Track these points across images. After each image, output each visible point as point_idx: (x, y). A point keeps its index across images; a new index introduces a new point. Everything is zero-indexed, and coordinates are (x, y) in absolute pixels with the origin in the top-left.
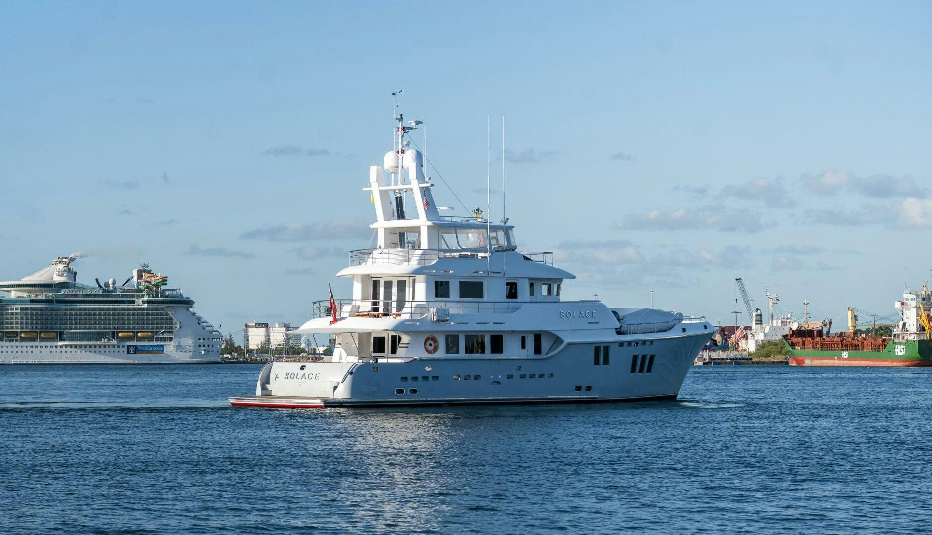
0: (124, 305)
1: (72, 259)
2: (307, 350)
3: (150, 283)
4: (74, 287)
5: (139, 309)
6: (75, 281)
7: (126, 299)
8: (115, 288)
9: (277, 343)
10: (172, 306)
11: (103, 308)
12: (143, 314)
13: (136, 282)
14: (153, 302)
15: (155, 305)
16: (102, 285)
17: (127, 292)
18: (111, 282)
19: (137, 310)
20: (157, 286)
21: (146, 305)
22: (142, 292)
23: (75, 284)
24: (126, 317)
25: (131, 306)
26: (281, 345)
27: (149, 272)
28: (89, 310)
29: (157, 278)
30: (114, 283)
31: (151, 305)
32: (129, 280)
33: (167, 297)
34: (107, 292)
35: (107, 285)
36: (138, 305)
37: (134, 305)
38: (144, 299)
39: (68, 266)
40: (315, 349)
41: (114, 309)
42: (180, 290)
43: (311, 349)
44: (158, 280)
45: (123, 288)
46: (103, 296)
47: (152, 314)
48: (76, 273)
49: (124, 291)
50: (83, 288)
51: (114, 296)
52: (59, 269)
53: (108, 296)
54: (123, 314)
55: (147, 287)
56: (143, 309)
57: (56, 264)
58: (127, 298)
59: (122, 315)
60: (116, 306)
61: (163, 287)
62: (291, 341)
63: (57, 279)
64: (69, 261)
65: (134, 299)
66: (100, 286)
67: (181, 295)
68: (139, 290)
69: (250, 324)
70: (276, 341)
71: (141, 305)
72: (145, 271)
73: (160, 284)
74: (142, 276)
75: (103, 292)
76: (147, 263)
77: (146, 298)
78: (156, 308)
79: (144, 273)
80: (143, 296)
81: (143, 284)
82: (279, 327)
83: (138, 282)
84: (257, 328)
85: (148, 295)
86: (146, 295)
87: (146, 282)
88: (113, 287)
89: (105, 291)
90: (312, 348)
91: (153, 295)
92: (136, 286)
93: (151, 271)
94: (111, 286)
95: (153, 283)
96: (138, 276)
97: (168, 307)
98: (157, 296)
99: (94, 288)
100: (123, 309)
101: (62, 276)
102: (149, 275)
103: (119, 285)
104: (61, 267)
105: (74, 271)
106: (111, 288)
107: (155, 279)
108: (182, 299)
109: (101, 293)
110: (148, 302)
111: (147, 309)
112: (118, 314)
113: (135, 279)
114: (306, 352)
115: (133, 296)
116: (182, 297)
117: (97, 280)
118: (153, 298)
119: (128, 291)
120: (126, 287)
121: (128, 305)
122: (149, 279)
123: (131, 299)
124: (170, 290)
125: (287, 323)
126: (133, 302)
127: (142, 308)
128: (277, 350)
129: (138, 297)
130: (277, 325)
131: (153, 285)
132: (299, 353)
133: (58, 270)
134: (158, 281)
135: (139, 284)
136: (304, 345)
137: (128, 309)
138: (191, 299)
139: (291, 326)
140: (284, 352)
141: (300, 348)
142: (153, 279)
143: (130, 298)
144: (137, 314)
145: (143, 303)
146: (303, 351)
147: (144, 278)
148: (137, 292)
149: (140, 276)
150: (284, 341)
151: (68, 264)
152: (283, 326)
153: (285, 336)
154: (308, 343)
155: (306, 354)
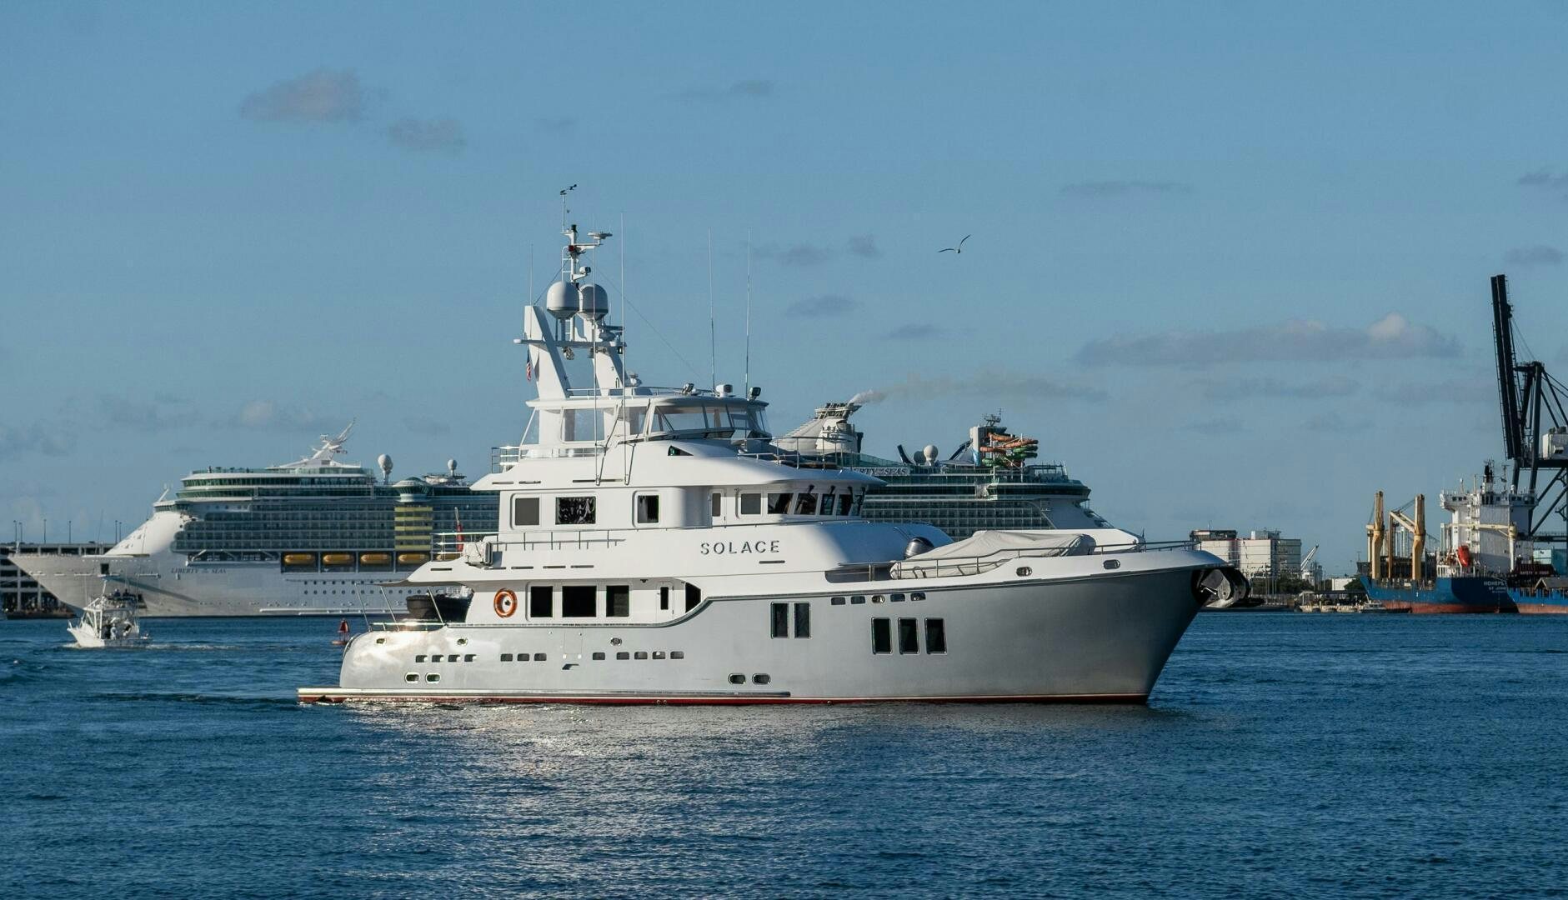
0: (954, 498)
1: (853, 408)
2: (1313, 584)
3: (1004, 453)
4: (858, 462)
5: (981, 505)
6: (859, 452)
7: (957, 485)
8: (937, 464)
9: (1254, 571)
10: (1047, 499)
11: (914, 503)
12: (990, 515)
13: (977, 451)
14: (1010, 491)
15: (1014, 498)
16: (911, 458)
17: (959, 472)
18: (927, 451)
19: (979, 507)
20: (1018, 459)
21: (995, 497)
22: (987, 472)
23: (859, 456)
24: (957, 520)
25: (967, 499)
26: (1261, 574)
27: (1002, 432)
28: (885, 507)
29: (1018, 444)
30: (934, 453)
31: (1005, 497)
32: (963, 447)
33: (1037, 479)
34: (921, 472)
35: (920, 457)
36: (981, 497)
37: (974, 498)
38: (992, 484)
39: (844, 422)
40: (1329, 583)
41: (935, 505)
42: (1061, 466)
43: (1322, 582)
44: (1019, 447)
45: (951, 463)
46: (914, 480)
47: (1008, 514)
48: (860, 435)
49: (952, 469)
50: (873, 464)
51: (934, 479)
52: (829, 428)
53: (923, 480)
54: (952, 515)
55: (998, 462)
56: (990, 505)
57: (822, 417)
58: (959, 482)
59: (950, 516)
60: (938, 499)
61: (1029, 462)
62: (1281, 567)
63: (825, 447)
64: (848, 412)
65: (974, 485)
66: (906, 459)
67: (1064, 476)
68: (983, 468)
69: (1200, 533)
70: (1252, 566)
71: (987, 497)
72: (993, 430)
73: (1022, 455)
74: (987, 440)
75: (912, 472)
76: (997, 415)
77: (995, 484)
78: (1016, 503)
79: (992, 433)
80: (989, 479)
81: (990, 455)
82: (1258, 538)
83: (980, 452)
84: (1214, 540)
85: (1000, 476)
86: (996, 477)
87: (996, 451)
88: (931, 461)
89: (916, 470)
90: (1323, 579)
91: (1009, 477)
92: (975, 459)
93: (1005, 430)
94: (928, 459)
95: (1009, 453)
96: (980, 439)
97: (1039, 500)
98: (1017, 479)
99: (895, 465)
100: (952, 505)
101: (834, 440)
102: (1001, 438)
103: (944, 456)
104: (832, 422)
105: (857, 431)
106: (928, 463)
107: (1013, 445)
108: (1065, 484)
109: (908, 474)
110: (999, 491)
111: (998, 504)
112: (942, 515)
113: (975, 446)
114: (1312, 589)
115: (971, 480)
116: (1067, 481)
117: (900, 448)
118: (1009, 482)
119: (962, 469)
120: (957, 463)
121: (960, 498)
122: (1001, 446)
123: (966, 485)
124: (1043, 467)
125: (1272, 530)
126: (971, 491)
127: (988, 503)
128: (1253, 585)
129: (981, 481)
130: (1253, 534)
131: (1008, 457)
132: (1297, 591)
133: (826, 428)
134: (1018, 450)
135: (981, 455)
136: (1308, 574)
137: (962, 505)
138: (1084, 484)
139: (1281, 536)
140: (1267, 588)
141: (1299, 580)
142: (1008, 446)
143: (965, 482)
144: (979, 515)
145: (991, 492)
146: (1305, 585)
147: (992, 444)
148: (978, 472)
149: (984, 440)
150: (1267, 567)
151: (846, 417)
152: (1266, 536)
153: (1269, 556)
154: (1316, 570)
155: (1312, 592)
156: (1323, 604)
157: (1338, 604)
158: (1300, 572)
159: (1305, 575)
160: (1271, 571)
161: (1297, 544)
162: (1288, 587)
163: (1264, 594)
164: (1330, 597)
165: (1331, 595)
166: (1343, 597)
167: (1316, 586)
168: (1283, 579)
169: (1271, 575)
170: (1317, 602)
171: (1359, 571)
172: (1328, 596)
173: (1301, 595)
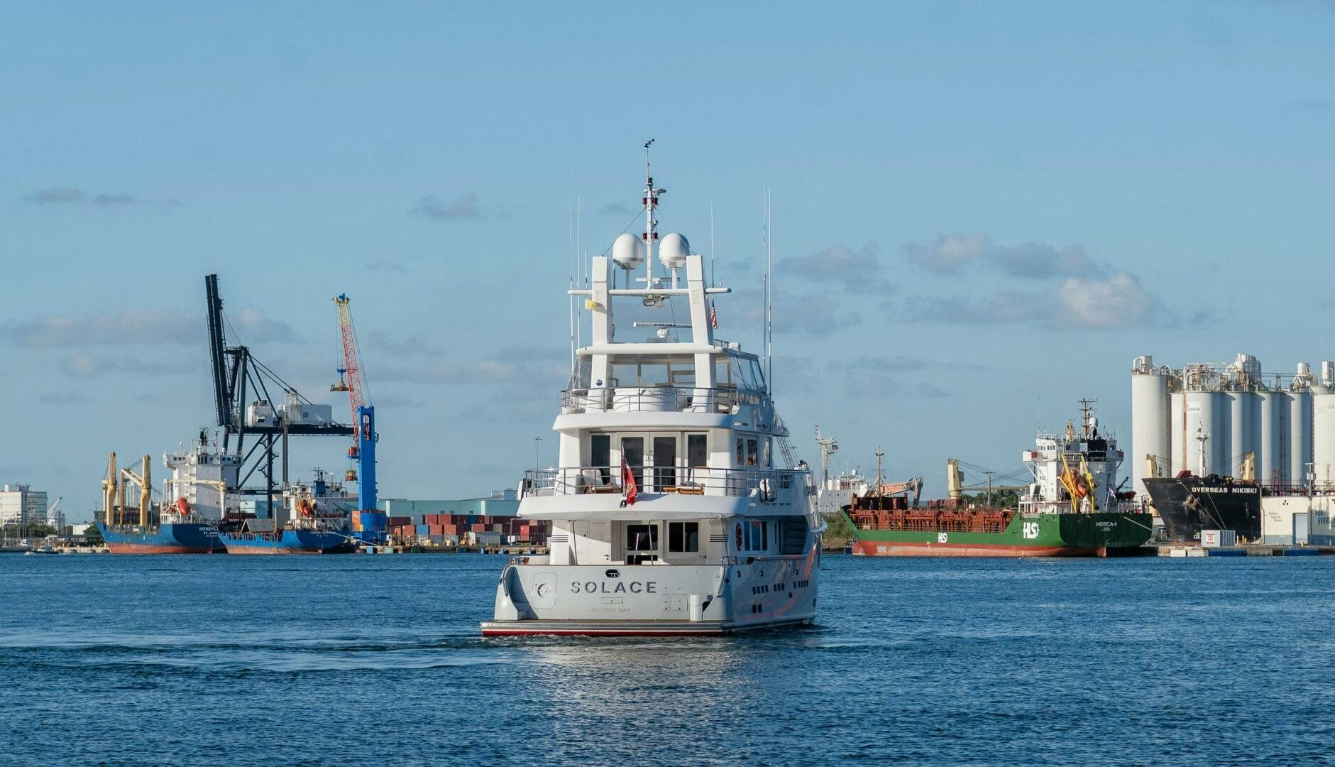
2: (57, 529)
9: (7, 518)
26: (13, 521)
40: (71, 528)
43: (65, 527)
62: (30, 515)
70: (6, 514)
82: (11, 490)
90: (66, 526)
114: (56, 534)
125: (23, 483)
128: (6, 530)
130: (7, 487)
132: (43, 535)
136: (54, 521)
139: (30, 489)
140: (18, 532)
141: (45, 526)
146: (50, 531)
150: (18, 515)
152: (18, 489)
153: (21, 506)
154: (60, 518)
155: (56, 536)
156: (66, 545)
157: (78, 546)
158: (46, 519)
159: (50, 522)
160: (22, 518)
161: (43, 496)
162: (36, 531)
163: (16, 537)
164: (72, 540)
165: (72, 539)
166: (82, 540)
167: (60, 531)
168: (32, 525)
169: (22, 522)
170: (60, 544)
171: (95, 518)
172: (69, 540)
173: (46, 538)
